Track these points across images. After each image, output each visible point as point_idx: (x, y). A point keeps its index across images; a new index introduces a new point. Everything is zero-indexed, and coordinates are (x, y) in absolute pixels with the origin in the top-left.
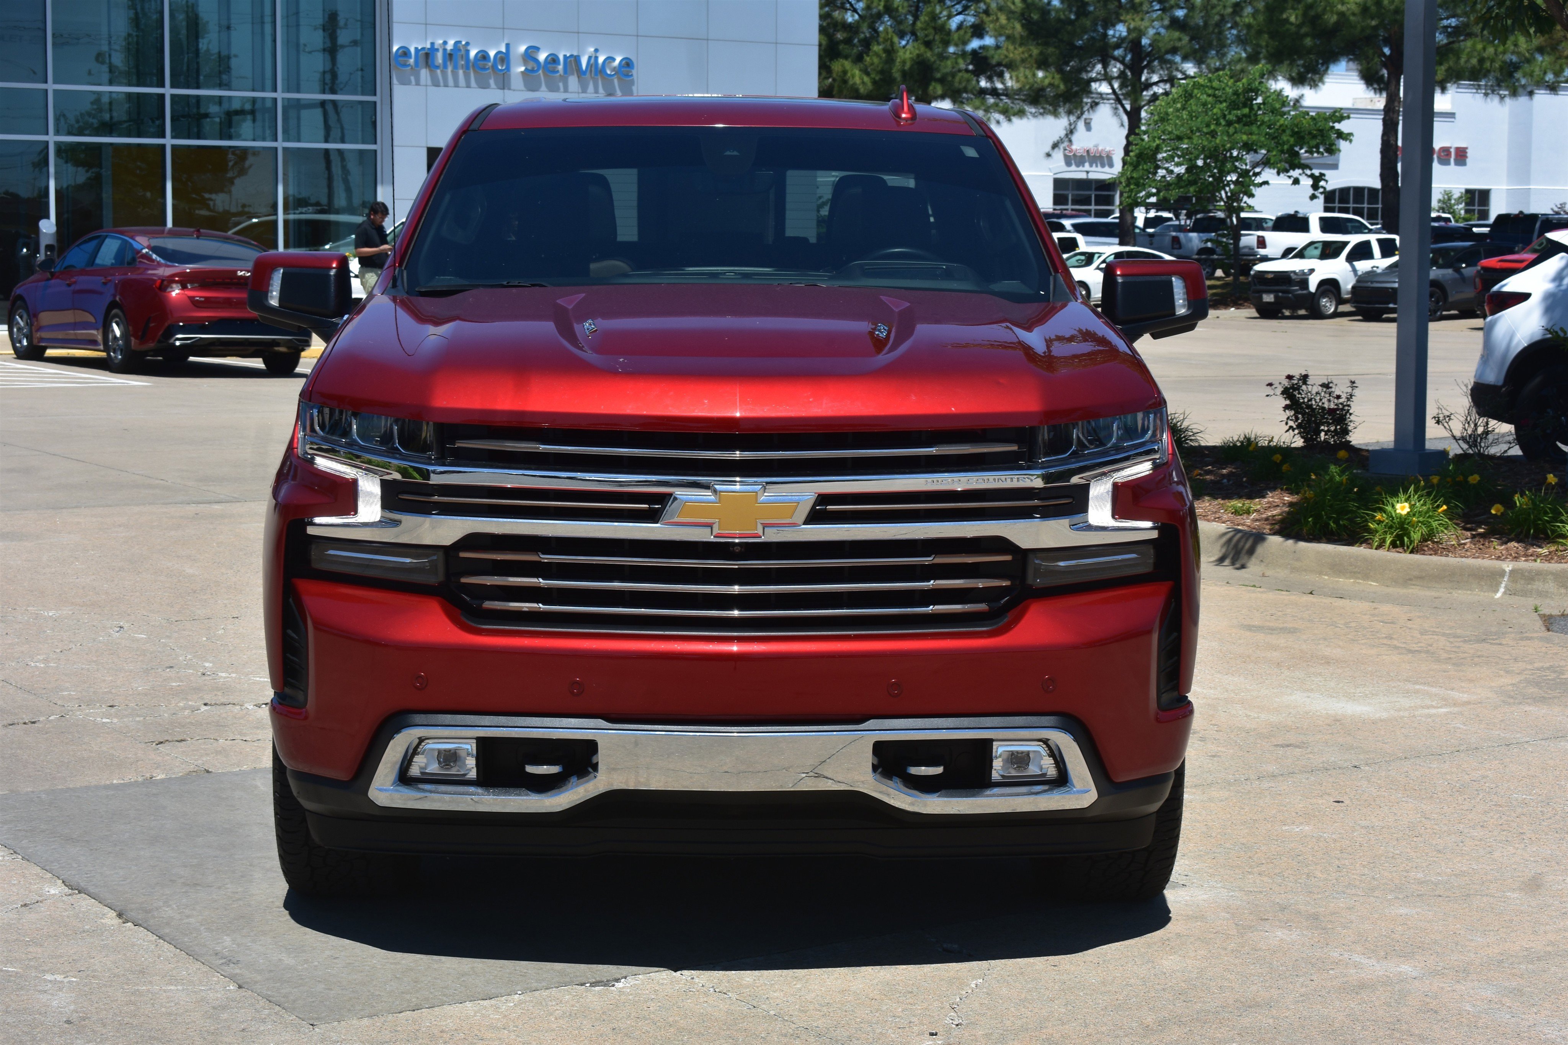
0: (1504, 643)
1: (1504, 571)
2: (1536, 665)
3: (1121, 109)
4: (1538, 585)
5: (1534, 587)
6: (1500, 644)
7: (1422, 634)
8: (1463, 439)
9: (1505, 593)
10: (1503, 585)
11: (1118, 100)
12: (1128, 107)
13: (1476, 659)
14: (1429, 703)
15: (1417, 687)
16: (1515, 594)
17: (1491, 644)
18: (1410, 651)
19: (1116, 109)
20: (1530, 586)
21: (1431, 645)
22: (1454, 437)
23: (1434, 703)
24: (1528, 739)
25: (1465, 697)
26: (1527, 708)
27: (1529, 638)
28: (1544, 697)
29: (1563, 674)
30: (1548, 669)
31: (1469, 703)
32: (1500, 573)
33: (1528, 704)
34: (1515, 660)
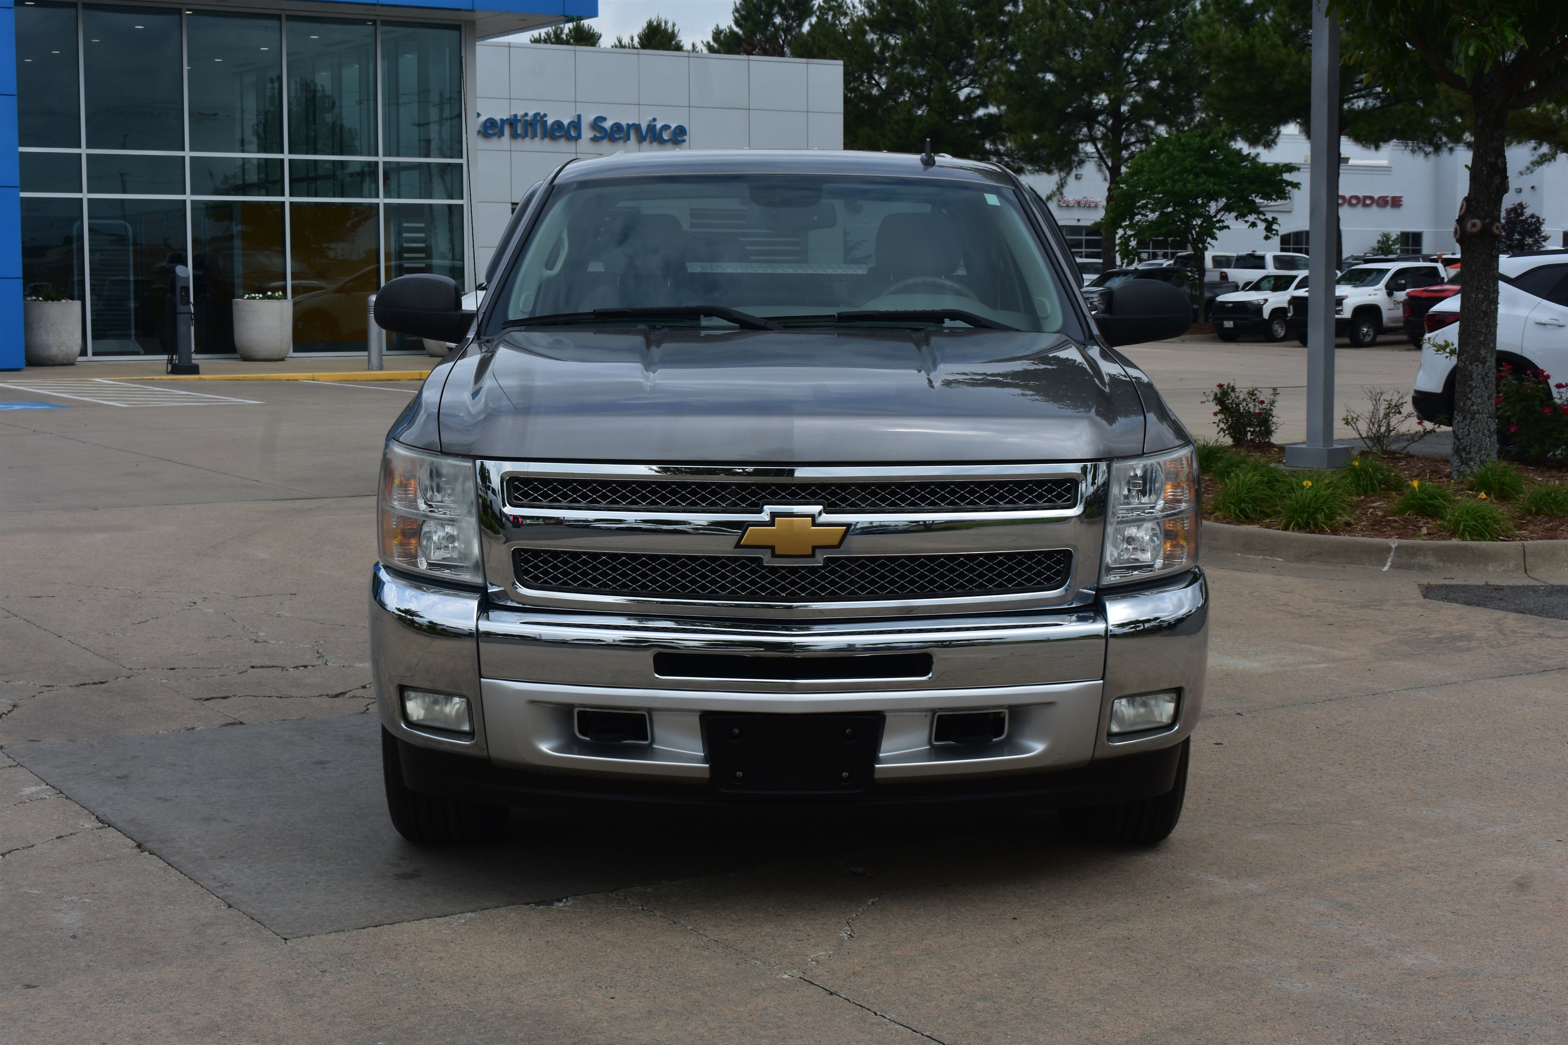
0: (1385, 608)
1: (1390, 548)
2: (1410, 627)
3: (1103, 165)
4: (1420, 559)
5: (1417, 561)
6: (1381, 610)
7: (1314, 601)
8: (1367, 437)
9: (1391, 567)
10: (1390, 560)
11: (1102, 158)
12: (1110, 164)
13: (1358, 623)
14: (1311, 659)
15: (1303, 646)
16: (1400, 567)
17: (1373, 609)
18: (1301, 616)
19: (1100, 166)
20: (1412, 561)
21: (1320, 611)
22: (1362, 437)
23: (1315, 660)
24: (1392, 689)
25: (1343, 654)
26: (1396, 663)
27: (1406, 605)
28: (1412, 654)
29: (1432, 634)
30: (1419, 630)
31: (1346, 659)
32: (1389, 549)
33: (1397, 660)
34: (1392, 622)
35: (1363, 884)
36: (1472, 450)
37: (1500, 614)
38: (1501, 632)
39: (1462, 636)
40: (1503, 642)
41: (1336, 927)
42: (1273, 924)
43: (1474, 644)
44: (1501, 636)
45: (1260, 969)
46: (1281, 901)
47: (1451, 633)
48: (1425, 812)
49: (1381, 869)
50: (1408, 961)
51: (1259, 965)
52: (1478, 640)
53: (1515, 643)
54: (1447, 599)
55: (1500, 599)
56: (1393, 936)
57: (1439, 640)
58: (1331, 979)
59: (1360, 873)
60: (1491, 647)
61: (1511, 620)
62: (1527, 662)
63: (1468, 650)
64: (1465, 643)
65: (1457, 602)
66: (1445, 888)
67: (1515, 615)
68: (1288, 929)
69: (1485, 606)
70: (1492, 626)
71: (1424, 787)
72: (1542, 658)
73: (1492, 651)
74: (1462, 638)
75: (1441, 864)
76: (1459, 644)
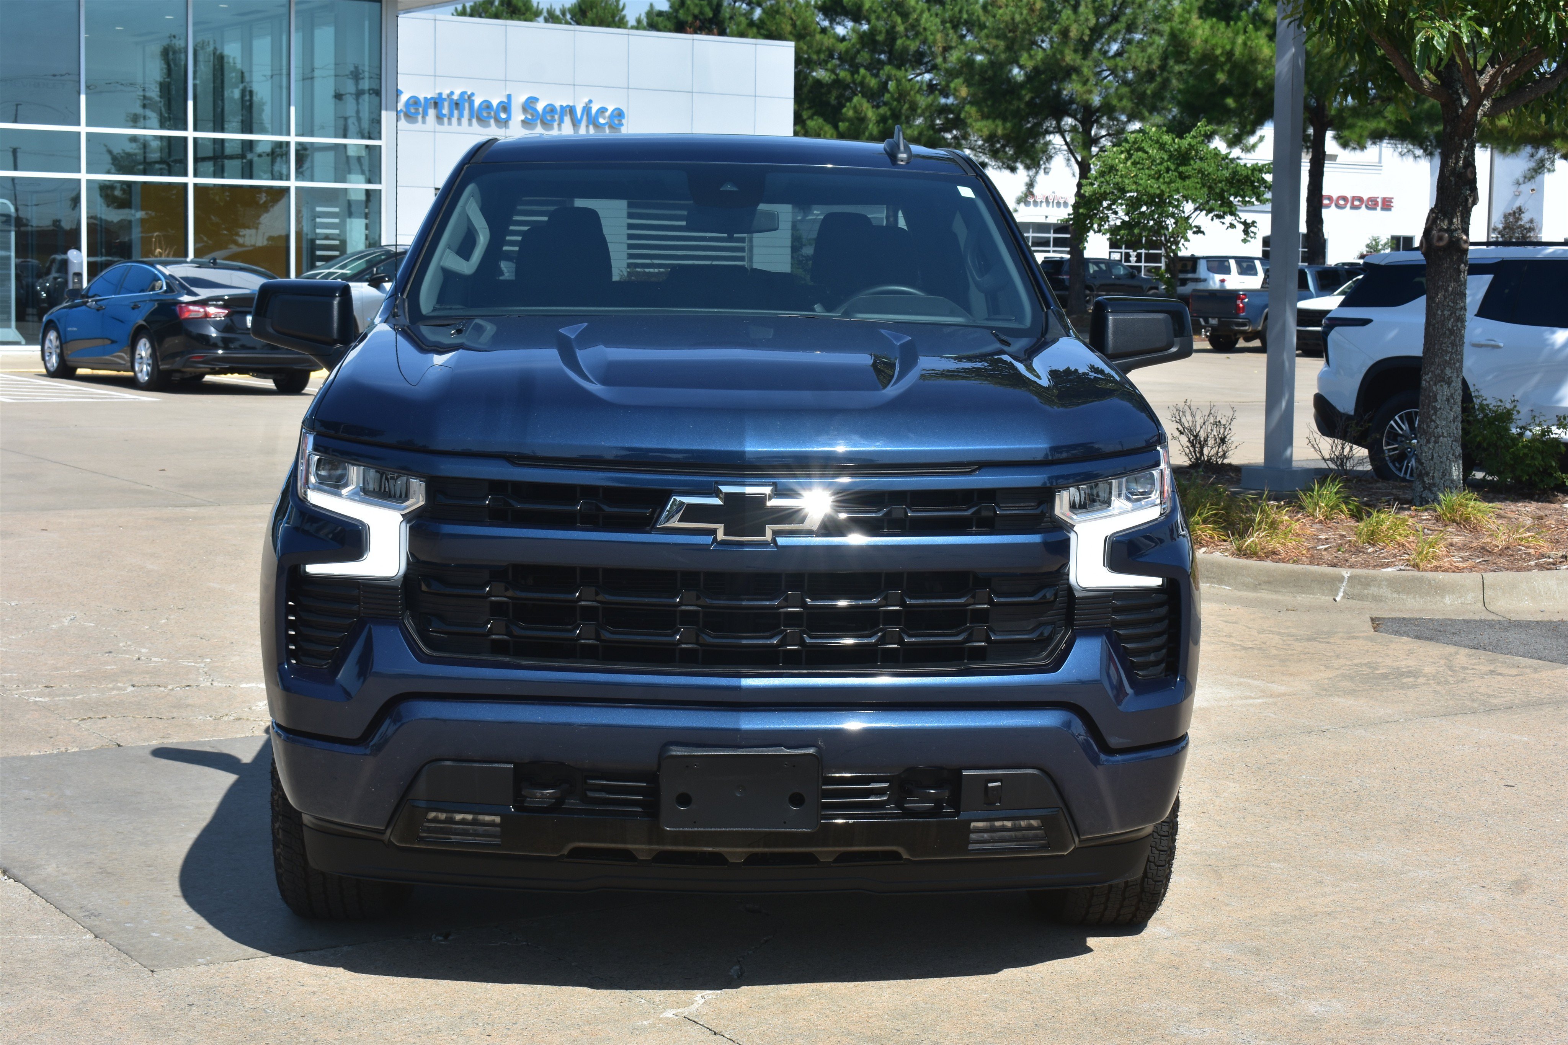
0: (1332, 641)
1: (1343, 577)
2: (1356, 661)
3: (1073, 159)
4: (1374, 590)
5: (1370, 592)
6: (1328, 643)
7: (1259, 633)
8: (1331, 460)
9: (1343, 597)
10: (1342, 590)
11: (1071, 151)
12: (1079, 159)
13: (1302, 656)
14: (1248, 694)
15: (1242, 680)
16: (1352, 598)
17: (1320, 642)
18: (1245, 648)
19: (1069, 160)
20: (1366, 591)
21: (1265, 643)
22: (1324, 459)
23: (1252, 695)
24: (1329, 727)
25: (1282, 689)
26: (1336, 699)
27: (1355, 638)
28: (1354, 690)
29: (1377, 669)
30: (1365, 664)
31: (1284, 694)
32: (1341, 579)
33: (1339, 696)
34: (1338, 657)
35: (1275, 929)
36: (1436, 475)
37: (1451, 649)
38: (1451, 668)
39: (1409, 672)
40: (1451, 680)
41: (1241, 972)
42: (1177, 968)
43: (1421, 680)
44: (1450, 673)
45: (1159, 1014)
46: (1188, 944)
47: (1398, 668)
48: (1348, 856)
49: (1296, 913)
50: (1312, 1008)
51: (1158, 1010)
52: (1425, 676)
53: (1464, 680)
54: (1397, 633)
55: (1453, 633)
56: (1299, 983)
57: (1385, 676)
58: (1230, 1025)
59: (1273, 917)
60: (1439, 684)
61: (1462, 656)
62: (1473, 701)
63: (1414, 686)
64: (1411, 679)
65: (1408, 636)
66: (1359, 934)
67: (1467, 650)
68: (1192, 974)
69: (1437, 641)
70: (1442, 662)
71: (1351, 829)
72: (1489, 696)
73: (1439, 688)
74: (1410, 673)
75: (1358, 909)
76: (1405, 680)
